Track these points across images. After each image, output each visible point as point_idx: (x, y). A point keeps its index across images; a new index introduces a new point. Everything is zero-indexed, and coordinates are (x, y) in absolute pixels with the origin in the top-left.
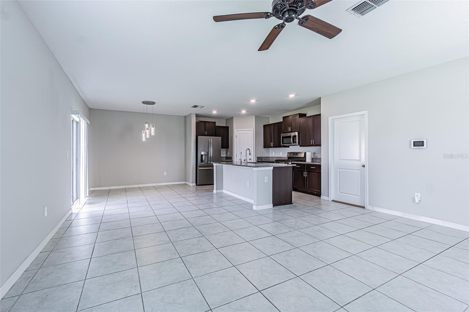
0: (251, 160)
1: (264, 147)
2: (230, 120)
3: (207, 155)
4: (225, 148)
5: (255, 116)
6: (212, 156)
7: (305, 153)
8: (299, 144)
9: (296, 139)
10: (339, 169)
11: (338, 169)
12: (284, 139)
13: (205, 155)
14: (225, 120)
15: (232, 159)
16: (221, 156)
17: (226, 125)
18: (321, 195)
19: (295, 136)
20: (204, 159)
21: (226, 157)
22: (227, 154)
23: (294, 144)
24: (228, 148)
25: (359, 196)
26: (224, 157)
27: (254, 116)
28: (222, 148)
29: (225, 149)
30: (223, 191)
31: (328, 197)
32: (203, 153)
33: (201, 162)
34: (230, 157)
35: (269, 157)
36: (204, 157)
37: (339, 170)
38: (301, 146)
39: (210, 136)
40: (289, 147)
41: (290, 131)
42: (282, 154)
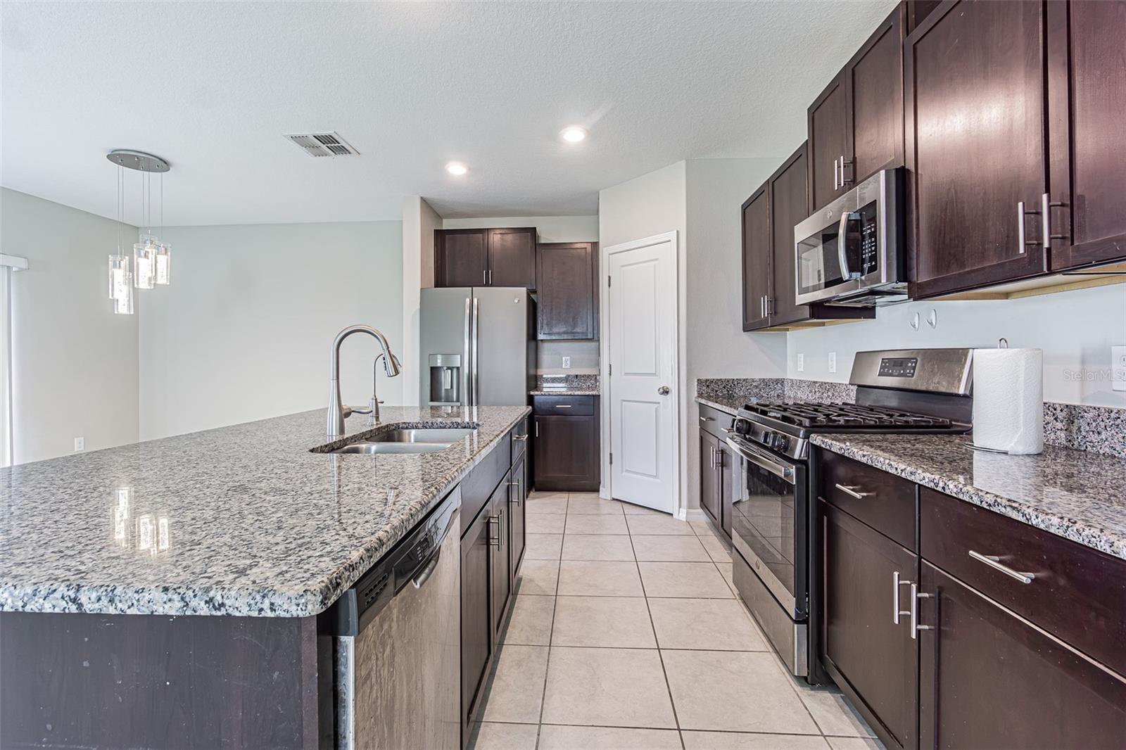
0: (670, 395)
1: (745, 328)
3: (458, 368)
5: (688, 161)
6: (475, 371)
8: (902, 271)
9: (875, 235)
13: (450, 369)
20: (447, 387)
24: (599, 340)
27: (683, 163)
32: (440, 360)
33: (432, 400)
34: (590, 377)
38: (919, 293)
39: (472, 287)
40: (874, 318)
41: (839, 184)
42: (835, 368)
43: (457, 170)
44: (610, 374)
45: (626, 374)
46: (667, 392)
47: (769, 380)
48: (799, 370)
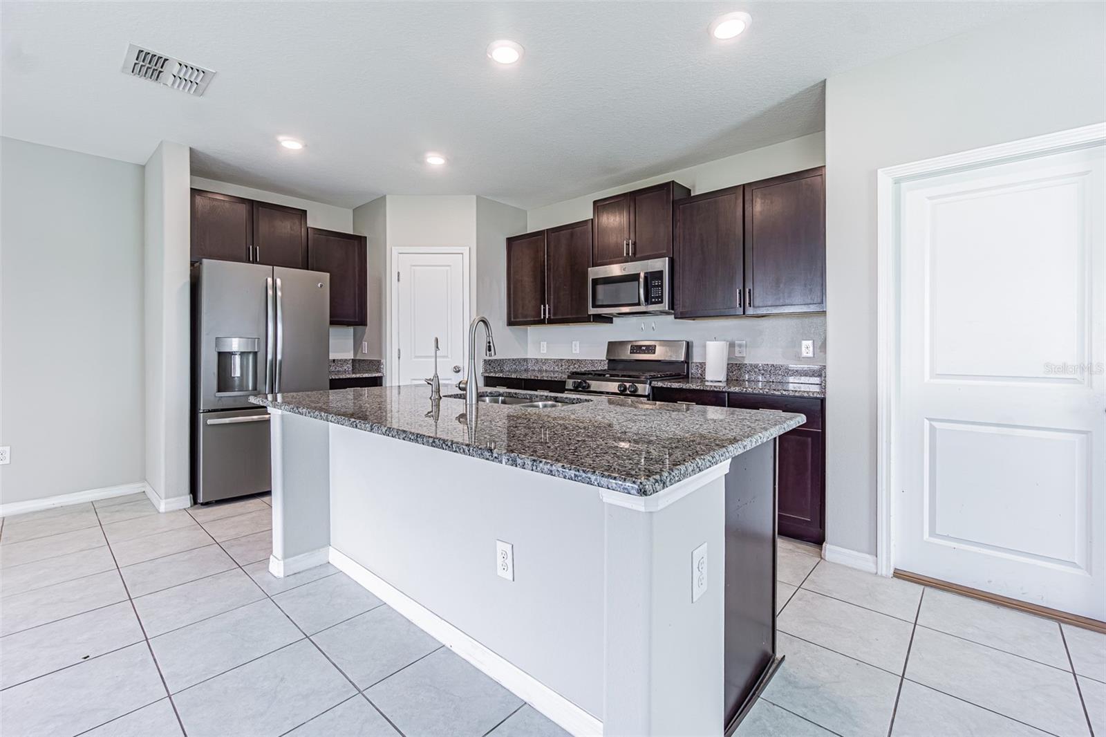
0: (461, 373)
1: (510, 323)
2: (372, 207)
3: (255, 354)
4: (348, 324)
5: (477, 197)
6: (279, 357)
7: (689, 346)
8: (672, 305)
9: (662, 286)
10: (929, 419)
11: (927, 422)
12: (600, 288)
13: (242, 354)
14: (351, 212)
15: (378, 370)
16: (332, 357)
17: (354, 229)
18: (824, 540)
19: (659, 275)
20: (237, 373)
21: (354, 361)
22: (357, 346)
23: (652, 308)
24: (365, 324)
25: (1073, 564)
26: (346, 361)
27: (475, 197)
28: (336, 320)
29: (351, 330)
30: (327, 556)
31: (871, 558)
32: (235, 345)
33: (219, 390)
34: (371, 361)
35: (525, 360)
36: (237, 360)
37: (932, 429)
38: (681, 316)
39: (273, 266)
40: (612, 323)
41: (628, 254)
42: (578, 350)
43: (291, 145)
44: (399, 358)
45: (416, 357)
46: (459, 371)
47: (521, 359)
48: (542, 352)
